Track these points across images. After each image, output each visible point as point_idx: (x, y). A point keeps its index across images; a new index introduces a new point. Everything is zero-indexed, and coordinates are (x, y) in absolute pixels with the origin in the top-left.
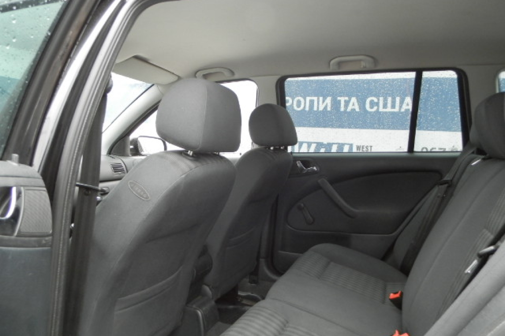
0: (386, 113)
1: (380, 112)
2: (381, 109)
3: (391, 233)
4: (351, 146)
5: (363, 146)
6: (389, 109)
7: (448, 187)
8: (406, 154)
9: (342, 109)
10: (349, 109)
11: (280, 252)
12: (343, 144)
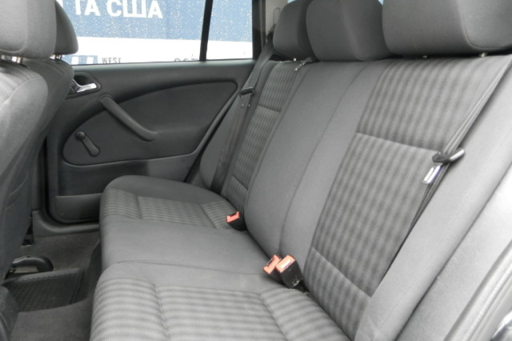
0: (131, 19)
1: (126, 18)
2: (126, 15)
3: (190, 153)
4: (95, 58)
5: (110, 58)
6: (135, 14)
7: (251, 96)
8: (199, 63)
9: (78, 12)
10: (87, 13)
11: (58, 197)
12: (86, 57)
